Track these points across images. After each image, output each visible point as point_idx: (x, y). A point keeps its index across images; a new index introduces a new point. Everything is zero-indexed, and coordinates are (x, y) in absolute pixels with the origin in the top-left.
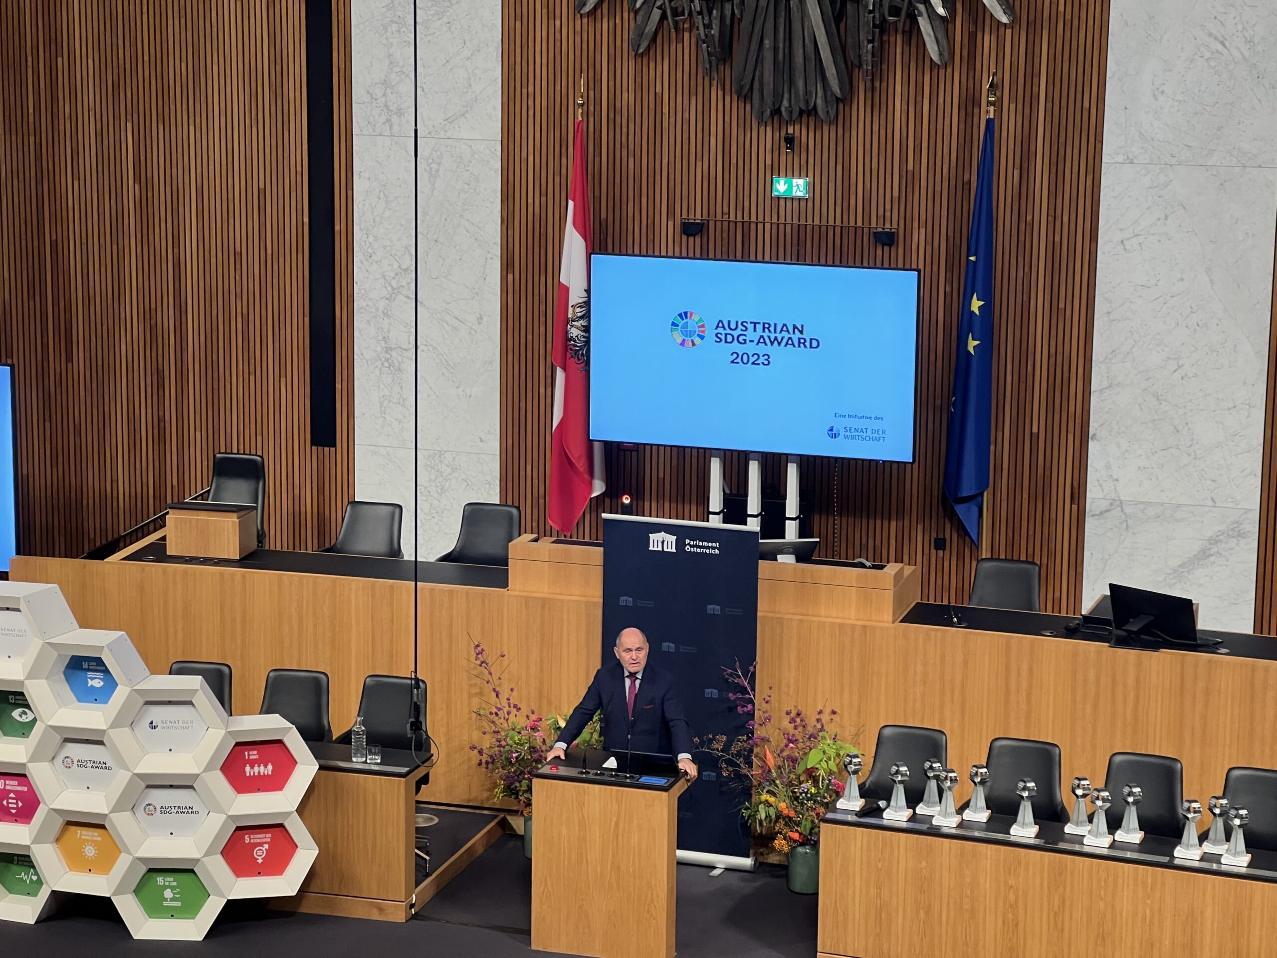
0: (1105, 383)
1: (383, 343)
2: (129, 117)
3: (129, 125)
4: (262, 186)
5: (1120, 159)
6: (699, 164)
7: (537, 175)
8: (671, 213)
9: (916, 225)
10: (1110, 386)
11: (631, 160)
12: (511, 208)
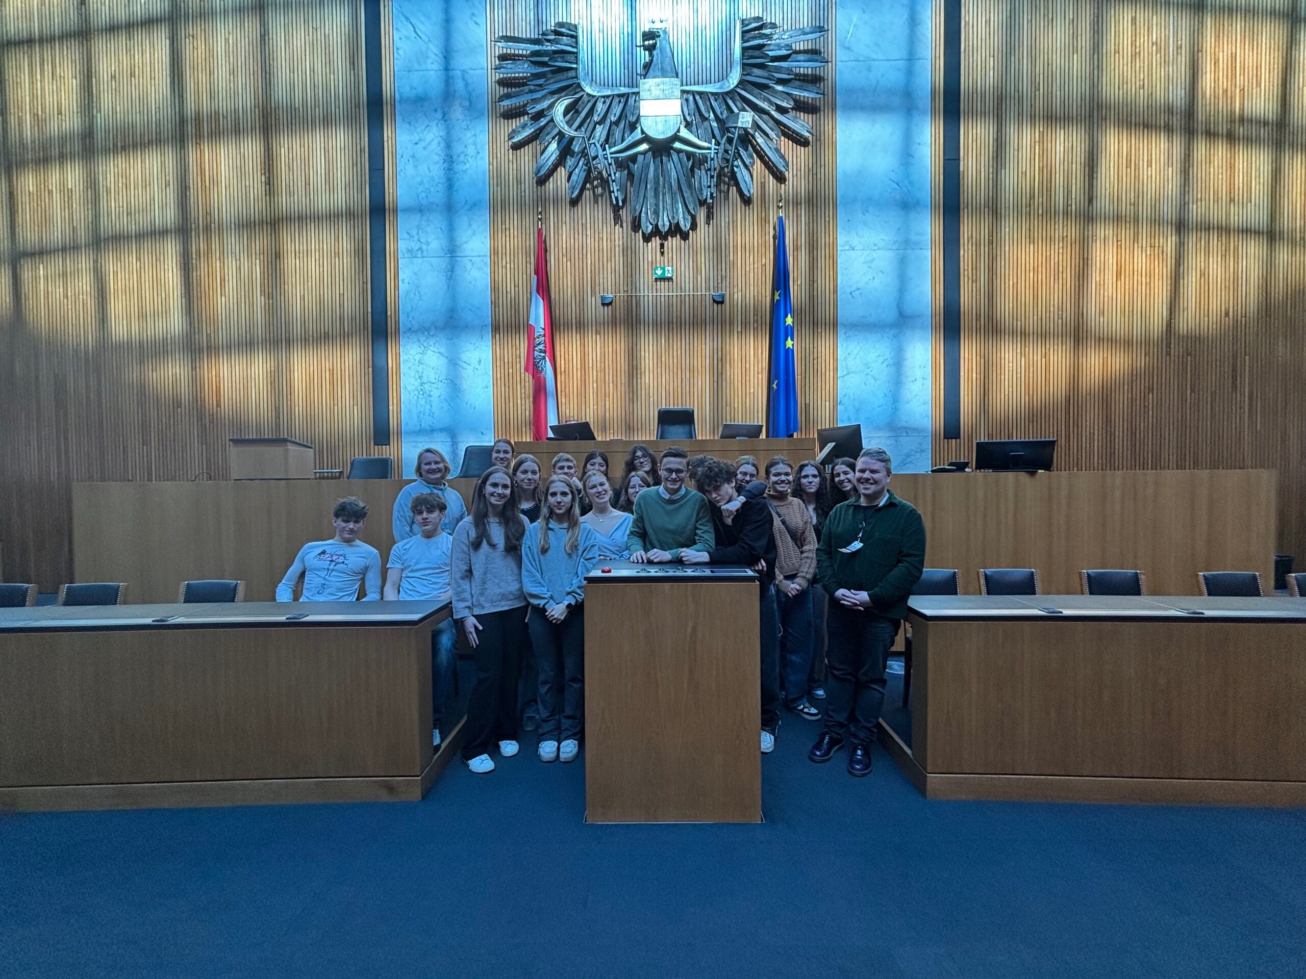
0: (845, 373)
1: (419, 380)
2: (258, 257)
3: (258, 261)
4: (341, 292)
5: (847, 248)
6: (609, 263)
7: (512, 275)
8: (593, 293)
9: (736, 290)
10: (848, 374)
11: (569, 263)
12: (497, 295)
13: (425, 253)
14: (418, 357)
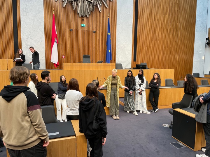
5: (118, 24)
6: (72, 22)
7: (49, 22)
8: (68, 28)
9: (98, 31)
11: (63, 21)
12: (46, 27)
13: (27, 15)
14: (26, 39)
